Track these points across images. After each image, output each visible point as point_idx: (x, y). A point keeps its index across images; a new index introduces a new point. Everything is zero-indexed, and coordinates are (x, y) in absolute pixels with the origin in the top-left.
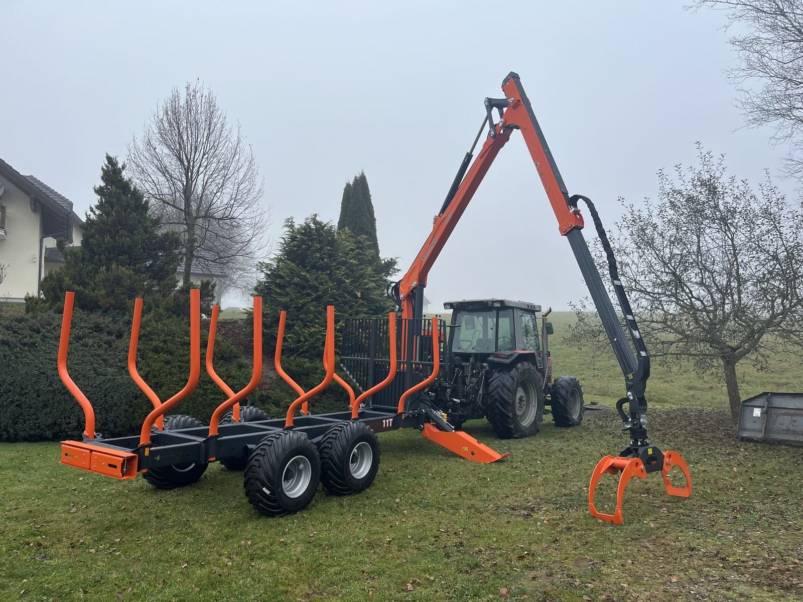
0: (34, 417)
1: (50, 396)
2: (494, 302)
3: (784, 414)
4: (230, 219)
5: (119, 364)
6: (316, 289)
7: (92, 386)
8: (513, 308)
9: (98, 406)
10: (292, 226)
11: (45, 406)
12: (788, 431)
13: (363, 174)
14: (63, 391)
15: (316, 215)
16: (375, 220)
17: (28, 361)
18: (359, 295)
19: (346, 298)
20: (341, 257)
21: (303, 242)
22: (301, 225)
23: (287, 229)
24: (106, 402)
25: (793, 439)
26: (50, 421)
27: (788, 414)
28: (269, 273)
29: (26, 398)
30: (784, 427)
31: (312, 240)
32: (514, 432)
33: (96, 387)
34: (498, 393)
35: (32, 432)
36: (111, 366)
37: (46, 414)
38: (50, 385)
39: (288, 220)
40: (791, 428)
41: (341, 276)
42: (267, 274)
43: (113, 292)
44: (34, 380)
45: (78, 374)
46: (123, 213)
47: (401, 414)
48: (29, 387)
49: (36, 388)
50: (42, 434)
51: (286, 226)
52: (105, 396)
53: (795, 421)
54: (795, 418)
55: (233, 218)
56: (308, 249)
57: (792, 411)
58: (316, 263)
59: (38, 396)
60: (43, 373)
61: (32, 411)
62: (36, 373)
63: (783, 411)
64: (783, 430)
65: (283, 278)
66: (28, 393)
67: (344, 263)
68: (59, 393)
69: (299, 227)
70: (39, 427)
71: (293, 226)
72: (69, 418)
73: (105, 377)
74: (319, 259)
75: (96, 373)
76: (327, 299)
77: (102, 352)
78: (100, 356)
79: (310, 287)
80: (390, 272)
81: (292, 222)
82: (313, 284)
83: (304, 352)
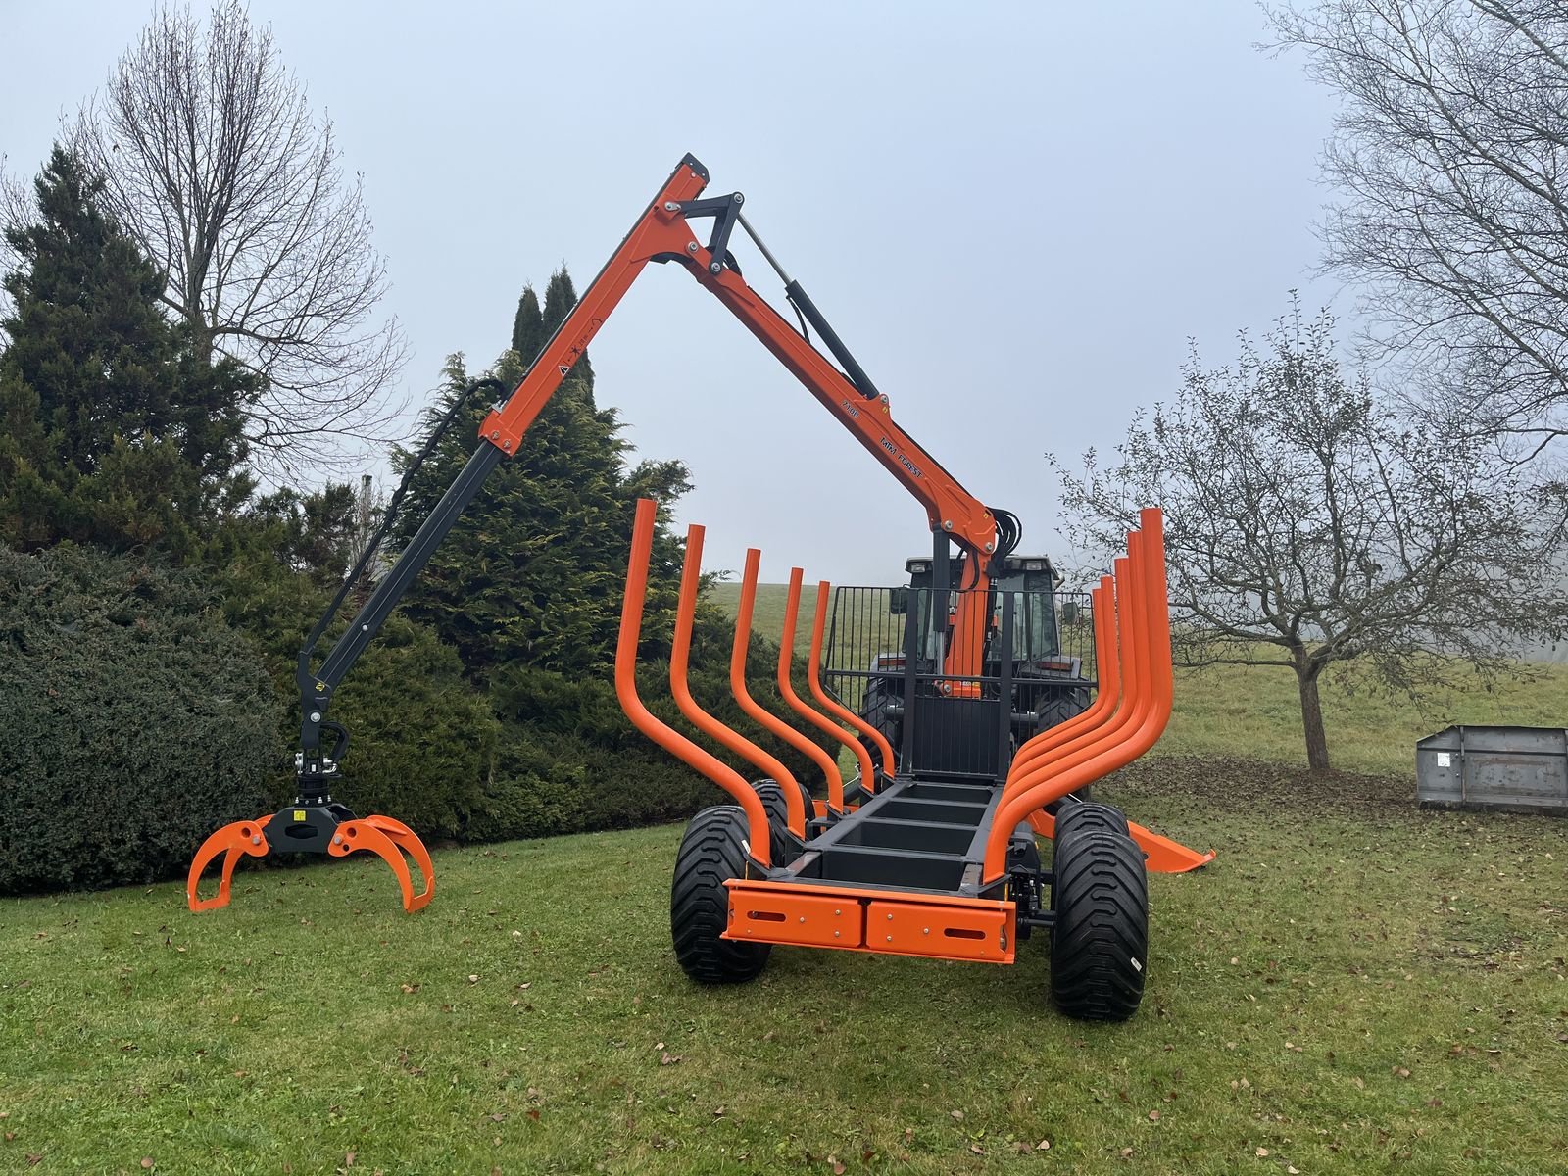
0: (35, 829)
1: (86, 772)
3: (1491, 762)
5: (233, 686)
7: (184, 743)
9: (197, 794)
10: (457, 372)
11: (66, 799)
12: (1502, 790)
13: (565, 271)
14: (115, 759)
17: (18, 680)
23: (448, 379)
25: (1515, 802)
26: (77, 838)
27: (1498, 762)
29: (18, 780)
30: (1495, 783)
33: (194, 745)
35: (24, 871)
37: (68, 819)
38: (84, 744)
39: (450, 360)
40: (1506, 782)
43: (152, 501)
44: (43, 728)
45: (150, 713)
48: (29, 750)
49: (48, 751)
50: (48, 873)
51: (449, 371)
52: (217, 767)
53: (1512, 772)
54: (1511, 768)
57: (1505, 757)
58: (538, 460)
59: (49, 775)
60: (61, 712)
61: (32, 813)
62: (47, 710)
63: (1489, 756)
64: (1493, 788)
66: (27, 765)
68: (105, 764)
70: (43, 856)
71: (462, 373)
72: (121, 826)
73: (214, 720)
74: (548, 451)
75: (191, 710)
76: (579, 540)
77: (188, 655)
78: (185, 665)
79: (534, 513)
80: (671, 491)
81: (459, 364)
82: (548, 507)
83: (553, 657)
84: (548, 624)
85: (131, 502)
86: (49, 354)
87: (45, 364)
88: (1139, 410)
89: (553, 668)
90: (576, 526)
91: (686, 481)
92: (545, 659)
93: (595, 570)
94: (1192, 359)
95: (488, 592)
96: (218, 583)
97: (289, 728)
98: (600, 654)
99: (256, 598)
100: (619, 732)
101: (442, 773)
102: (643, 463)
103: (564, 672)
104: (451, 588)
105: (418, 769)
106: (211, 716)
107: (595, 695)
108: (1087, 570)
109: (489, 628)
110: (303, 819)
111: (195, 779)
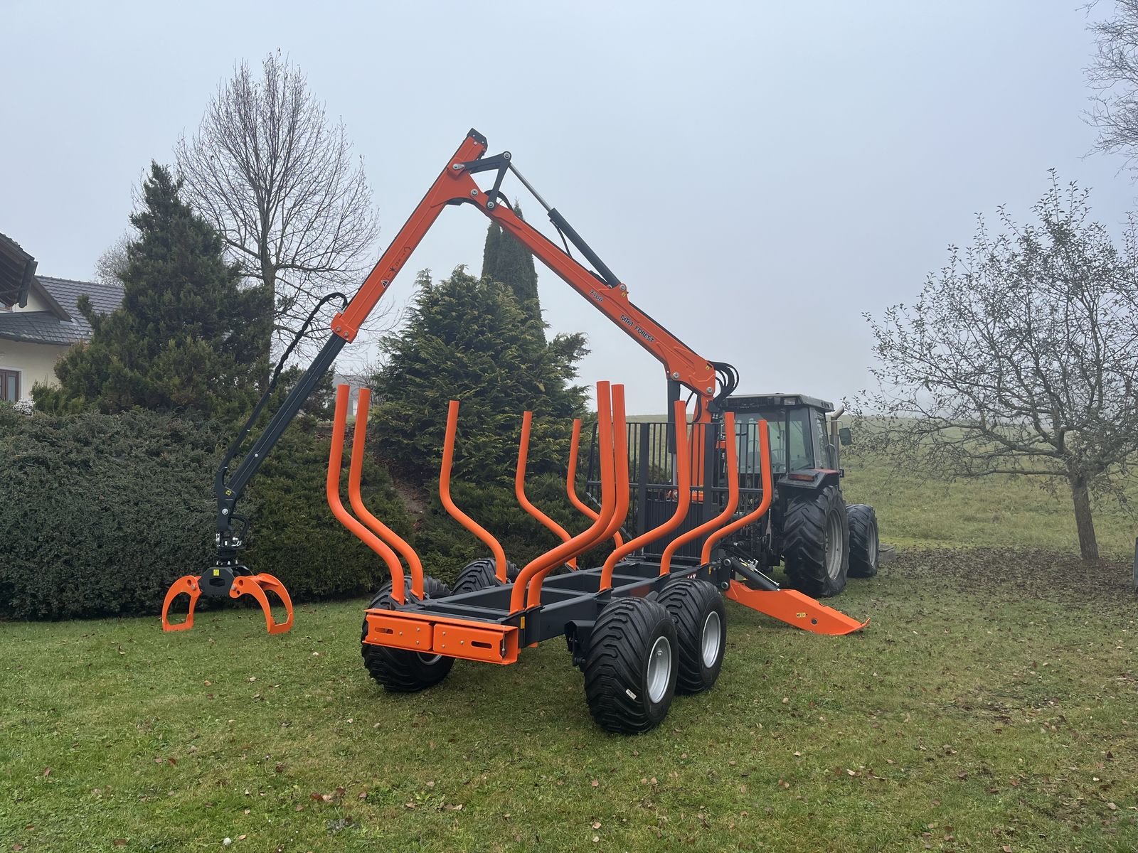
0: (93, 579)
1: (120, 546)
2: (783, 398)
4: (328, 270)
6: (477, 378)
7: (183, 528)
8: (808, 406)
9: (193, 560)
10: (427, 283)
11: (111, 561)
14: (139, 538)
15: (462, 267)
16: (536, 276)
17: (81, 490)
18: (542, 387)
19: (520, 391)
20: (510, 330)
21: (450, 307)
22: (443, 282)
23: (420, 287)
24: (205, 554)
26: (119, 585)
28: (398, 353)
29: (81, 550)
31: (462, 305)
32: (824, 587)
33: (189, 530)
34: (802, 532)
35: (88, 604)
36: (208, 497)
37: (112, 574)
38: (119, 528)
39: (422, 274)
41: (512, 359)
42: (393, 355)
43: (190, 380)
44: (93, 520)
45: (162, 510)
46: (190, 257)
47: (706, 566)
48: (86, 532)
49: (97, 533)
50: (104, 606)
51: (420, 282)
52: (204, 543)
55: (332, 270)
56: (460, 317)
58: (471, 339)
59: (100, 547)
60: (106, 510)
61: (90, 570)
62: (97, 508)
65: (424, 361)
66: (84, 541)
67: (514, 340)
68: (133, 540)
69: (440, 283)
70: (100, 595)
71: (430, 283)
72: (148, 579)
73: (202, 514)
74: (478, 333)
75: (189, 509)
76: (494, 393)
77: (191, 474)
78: (189, 481)
79: (467, 375)
80: (575, 355)
81: (428, 277)
82: (474, 371)
83: (469, 473)
84: (467, 450)
85: (177, 380)
86: (143, 292)
87: (141, 298)
88: (930, 275)
89: (470, 480)
90: (492, 382)
91: (583, 347)
92: (465, 474)
93: (504, 412)
94: (980, 230)
95: (431, 429)
96: (230, 429)
97: (257, 520)
98: (506, 470)
99: (249, 438)
100: (507, 524)
101: (359, 550)
102: (558, 336)
103: (478, 483)
104: (408, 428)
105: (343, 547)
106: (201, 512)
107: (493, 498)
108: (897, 402)
109: (430, 452)
110: (218, 574)
111: (190, 551)
